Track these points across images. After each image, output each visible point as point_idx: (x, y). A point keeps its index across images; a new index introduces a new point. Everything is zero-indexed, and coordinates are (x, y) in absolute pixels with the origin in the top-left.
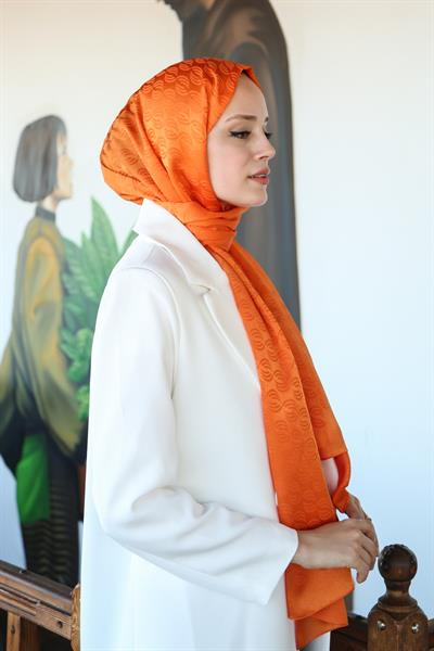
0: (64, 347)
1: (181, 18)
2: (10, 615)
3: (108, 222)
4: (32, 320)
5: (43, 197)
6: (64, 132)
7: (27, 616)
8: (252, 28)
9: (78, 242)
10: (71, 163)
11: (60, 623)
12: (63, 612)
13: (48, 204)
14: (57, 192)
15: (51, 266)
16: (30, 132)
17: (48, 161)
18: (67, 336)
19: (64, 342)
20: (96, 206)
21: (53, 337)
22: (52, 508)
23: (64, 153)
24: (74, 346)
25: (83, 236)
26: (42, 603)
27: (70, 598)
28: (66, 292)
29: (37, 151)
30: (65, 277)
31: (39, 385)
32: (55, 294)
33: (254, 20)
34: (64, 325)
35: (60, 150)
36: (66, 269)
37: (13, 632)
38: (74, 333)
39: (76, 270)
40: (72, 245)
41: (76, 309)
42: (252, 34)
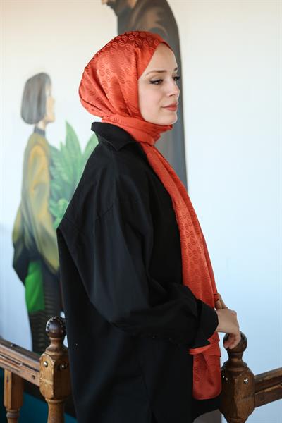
0: (51, 210)
1: (116, 13)
2: (6, 371)
3: (76, 136)
4: (33, 194)
5: (38, 121)
6: (50, 83)
7: (15, 372)
8: (158, 19)
9: (58, 147)
10: (54, 101)
11: (34, 376)
12: (35, 370)
13: (41, 125)
14: (46, 118)
15: (43, 162)
16: (30, 82)
17: (41, 100)
18: (53, 203)
19: (51, 206)
20: (68, 127)
21: (45, 204)
22: (46, 304)
23: (50, 95)
24: (57, 209)
25: (61, 144)
26: (24, 364)
27: (39, 361)
28: (52, 178)
29: (34, 94)
30: (51, 169)
31: (37, 232)
32: (46, 178)
33: (159, 14)
34: (51, 196)
35: (47, 93)
36: (51, 164)
37: (8, 381)
38: (57, 201)
39: (57, 164)
40: (55, 149)
41: (58, 188)
42: (158, 22)
